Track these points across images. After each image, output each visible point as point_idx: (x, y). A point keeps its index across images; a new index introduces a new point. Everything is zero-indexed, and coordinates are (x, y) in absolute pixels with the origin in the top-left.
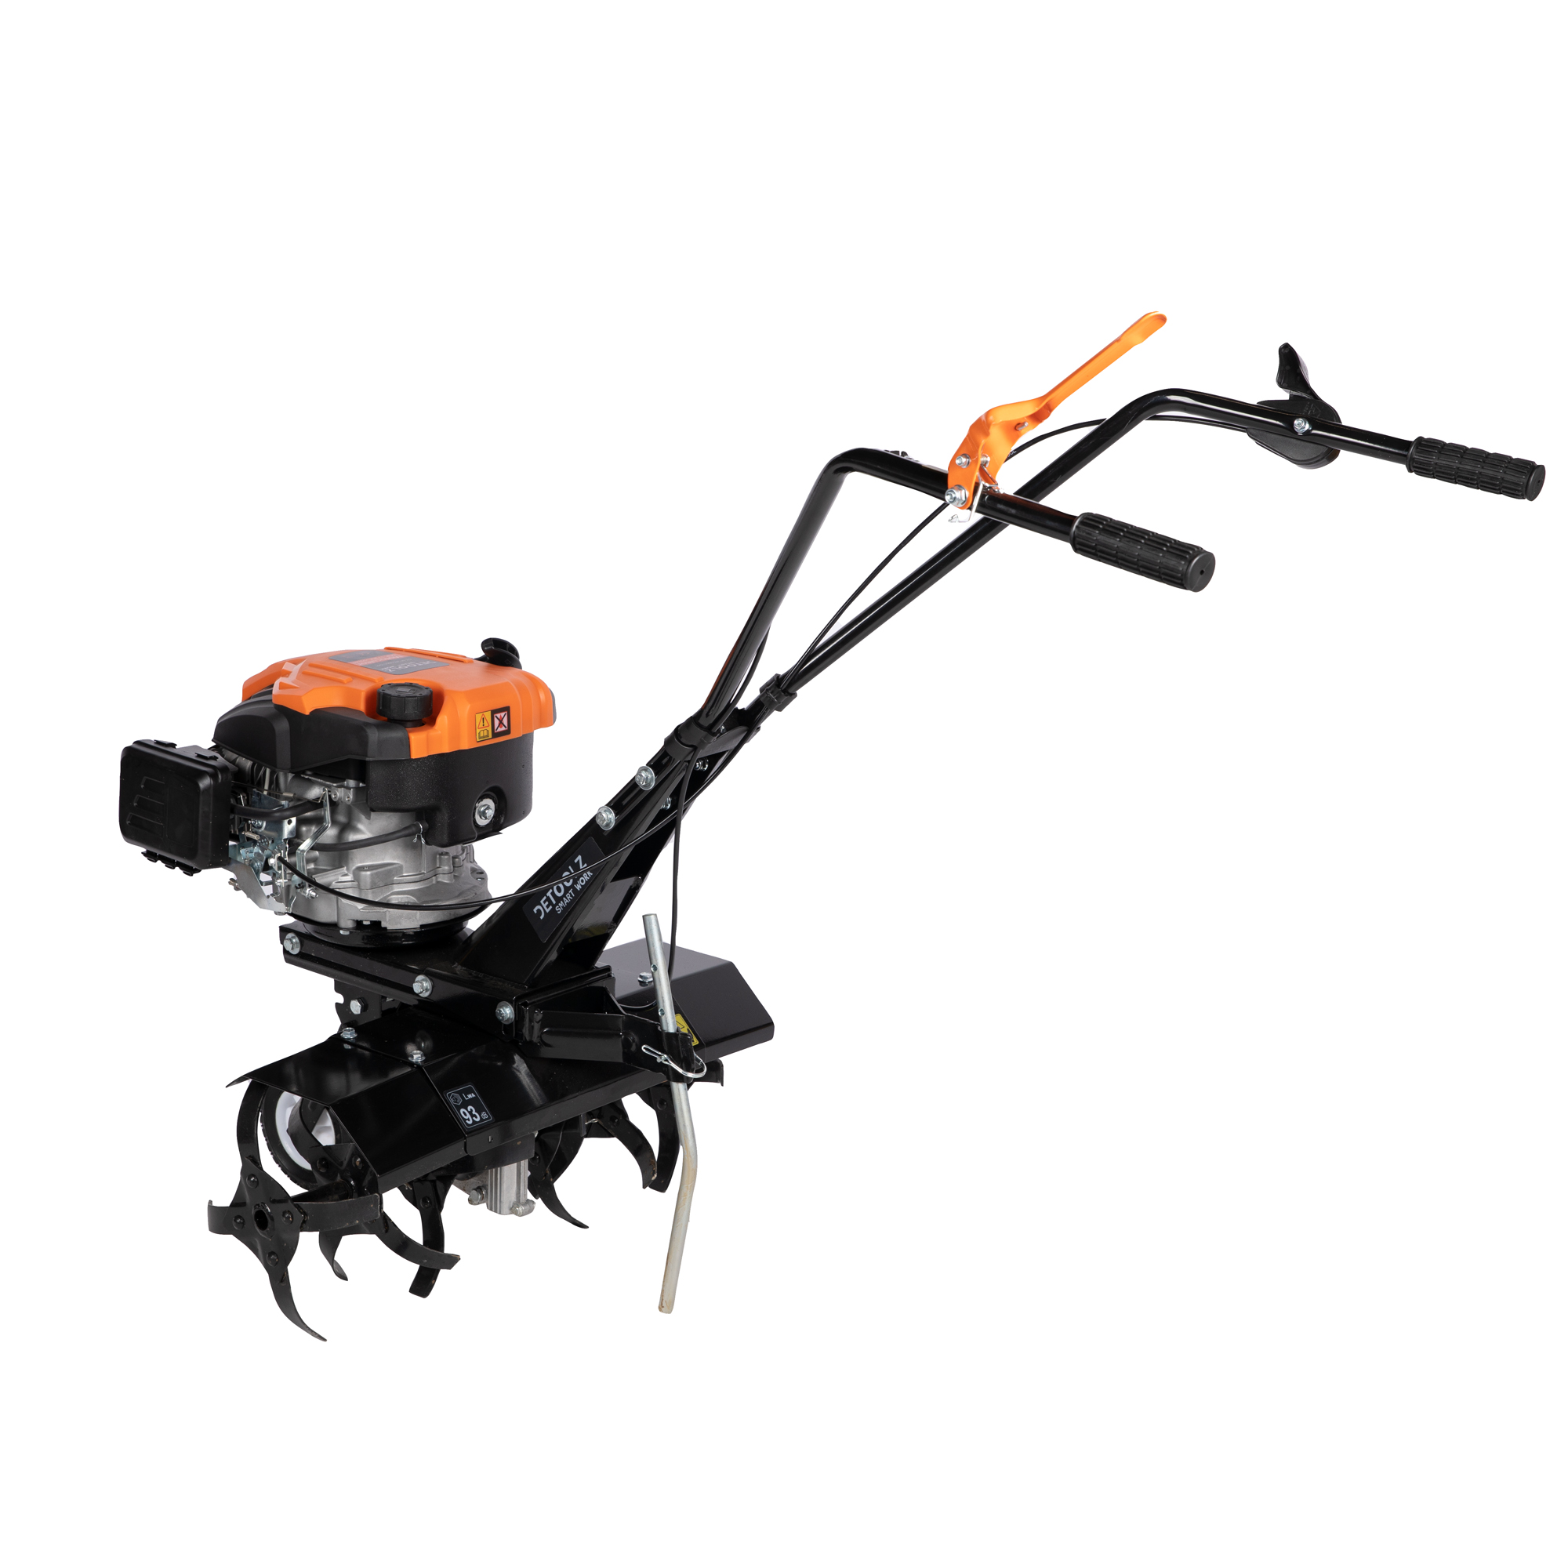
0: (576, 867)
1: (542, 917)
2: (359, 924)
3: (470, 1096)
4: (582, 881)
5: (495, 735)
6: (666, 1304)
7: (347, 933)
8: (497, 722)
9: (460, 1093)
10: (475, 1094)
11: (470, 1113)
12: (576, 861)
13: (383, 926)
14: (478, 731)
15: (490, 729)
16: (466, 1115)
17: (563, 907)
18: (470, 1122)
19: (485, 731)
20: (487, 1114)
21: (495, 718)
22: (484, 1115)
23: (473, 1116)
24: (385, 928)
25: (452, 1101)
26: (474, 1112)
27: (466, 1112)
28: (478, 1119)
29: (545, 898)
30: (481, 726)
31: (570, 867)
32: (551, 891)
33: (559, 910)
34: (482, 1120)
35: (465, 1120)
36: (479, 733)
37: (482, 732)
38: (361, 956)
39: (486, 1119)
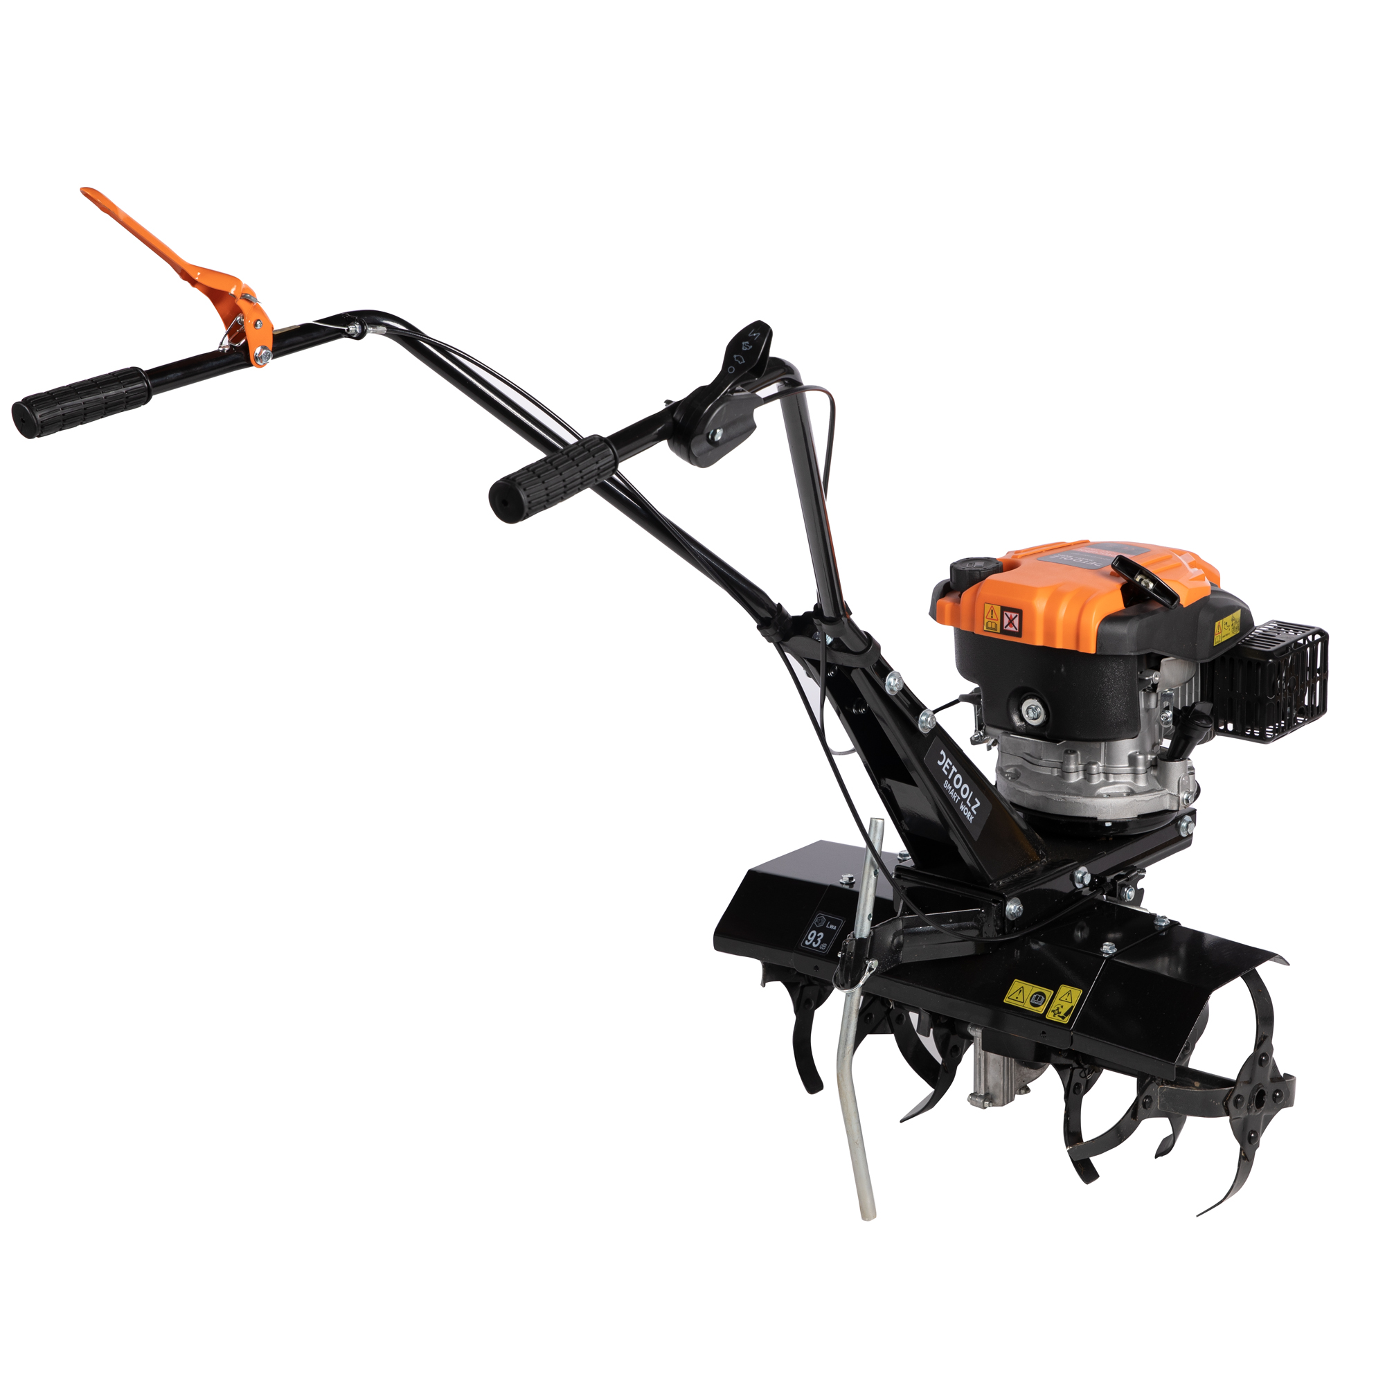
3: (832, 927)
5: (1003, 632)
6: (867, 1211)
8: (1006, 621)
9: (828, 919)
10: (837, 928)
11: (817, 937)
14: (986, 621)
15: (998, 623)
16: (812, 936)
18: (807, 943)
19: (994, 624)
20: (827, 947)
21: (1005, 616)
22: (824, 946)
23: (816, 941)
25: (816, 920)
26: (819, 940)
27: (815, 935)
28: (814, 945)
30: (990, 616)
34: (818, 948)
35: (807, 939)
36: (987, 623)
37: (990, 623)
39: (821, 950)
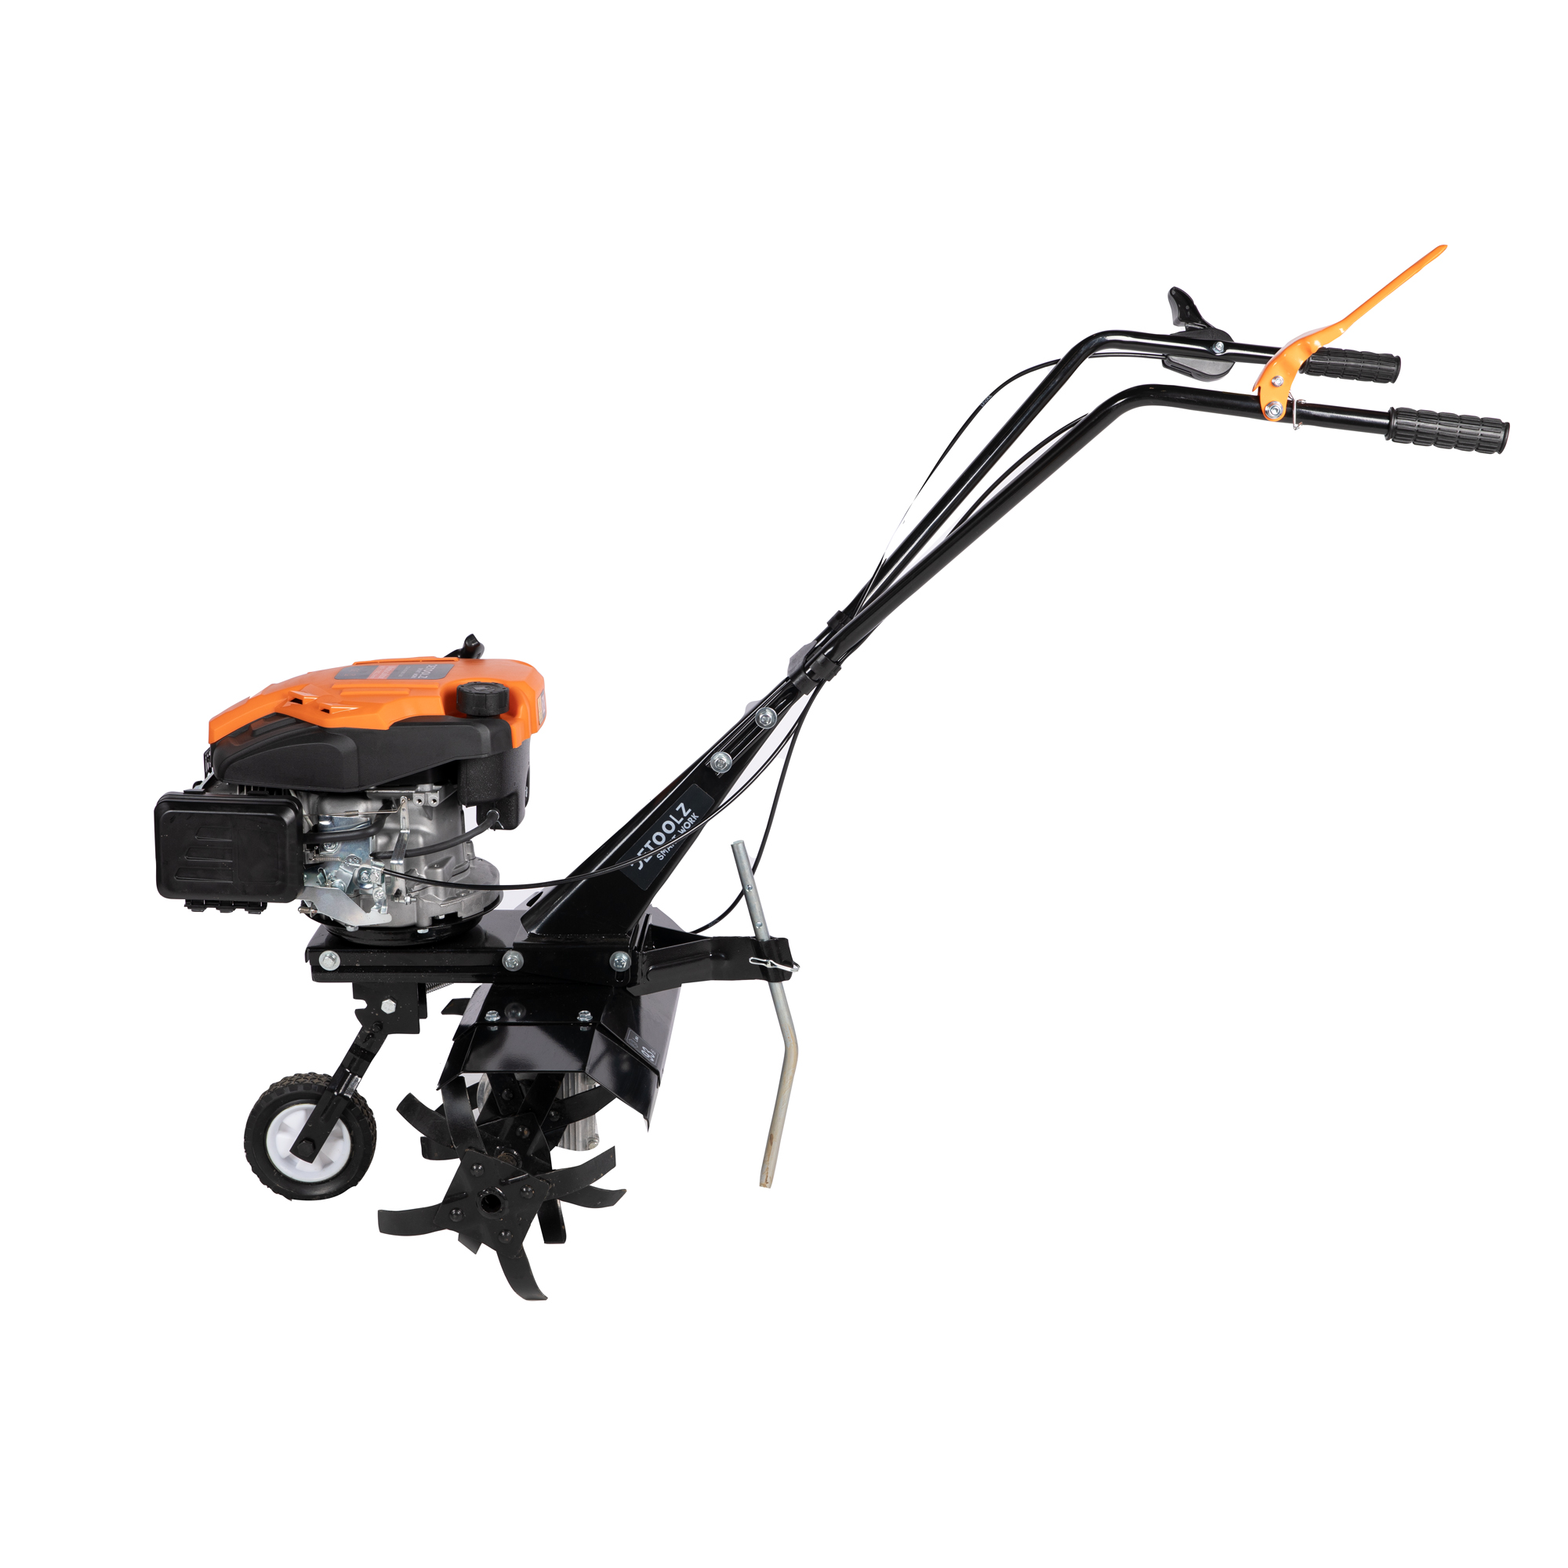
0: (679, 815)
1: (640, 868)
2: (435, 920)
4: (687, 825)
6: (766, 1179)
7: (426, 931)
12: (677, 809)
13: (459, 916)
17: (666, 853)
24: (461, 918)
29: (642, 850)
31: (671, 816)
32: (649, 842)
33: (661, 857)
38: (424, 952)
